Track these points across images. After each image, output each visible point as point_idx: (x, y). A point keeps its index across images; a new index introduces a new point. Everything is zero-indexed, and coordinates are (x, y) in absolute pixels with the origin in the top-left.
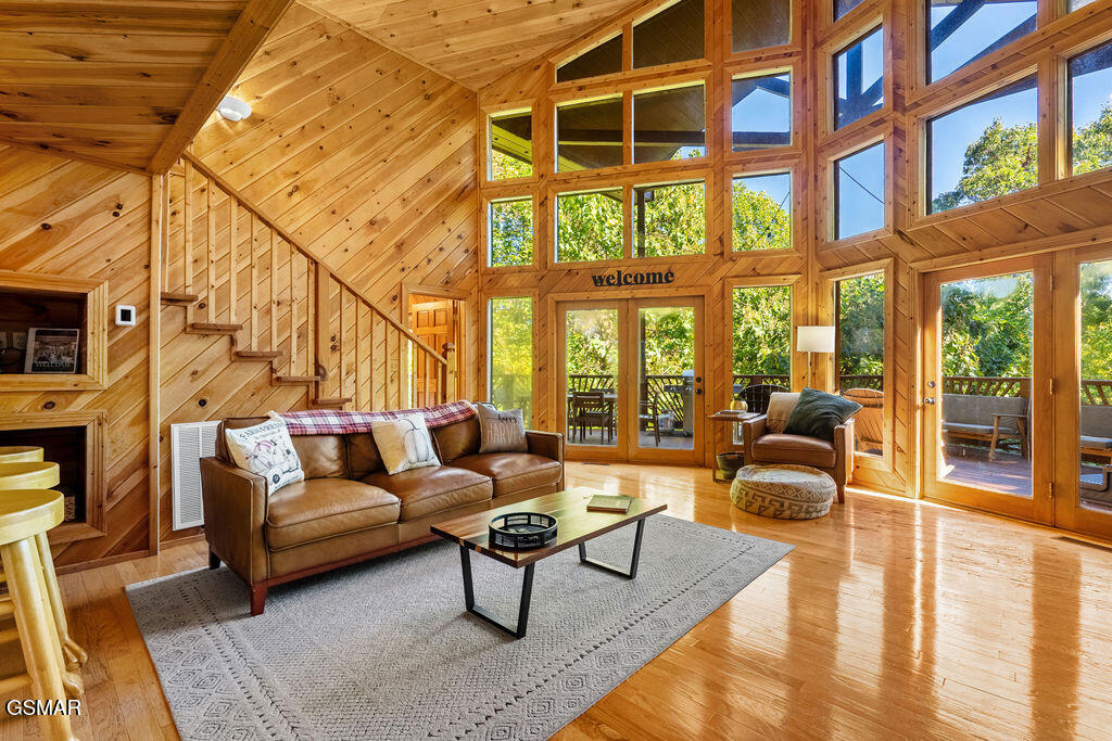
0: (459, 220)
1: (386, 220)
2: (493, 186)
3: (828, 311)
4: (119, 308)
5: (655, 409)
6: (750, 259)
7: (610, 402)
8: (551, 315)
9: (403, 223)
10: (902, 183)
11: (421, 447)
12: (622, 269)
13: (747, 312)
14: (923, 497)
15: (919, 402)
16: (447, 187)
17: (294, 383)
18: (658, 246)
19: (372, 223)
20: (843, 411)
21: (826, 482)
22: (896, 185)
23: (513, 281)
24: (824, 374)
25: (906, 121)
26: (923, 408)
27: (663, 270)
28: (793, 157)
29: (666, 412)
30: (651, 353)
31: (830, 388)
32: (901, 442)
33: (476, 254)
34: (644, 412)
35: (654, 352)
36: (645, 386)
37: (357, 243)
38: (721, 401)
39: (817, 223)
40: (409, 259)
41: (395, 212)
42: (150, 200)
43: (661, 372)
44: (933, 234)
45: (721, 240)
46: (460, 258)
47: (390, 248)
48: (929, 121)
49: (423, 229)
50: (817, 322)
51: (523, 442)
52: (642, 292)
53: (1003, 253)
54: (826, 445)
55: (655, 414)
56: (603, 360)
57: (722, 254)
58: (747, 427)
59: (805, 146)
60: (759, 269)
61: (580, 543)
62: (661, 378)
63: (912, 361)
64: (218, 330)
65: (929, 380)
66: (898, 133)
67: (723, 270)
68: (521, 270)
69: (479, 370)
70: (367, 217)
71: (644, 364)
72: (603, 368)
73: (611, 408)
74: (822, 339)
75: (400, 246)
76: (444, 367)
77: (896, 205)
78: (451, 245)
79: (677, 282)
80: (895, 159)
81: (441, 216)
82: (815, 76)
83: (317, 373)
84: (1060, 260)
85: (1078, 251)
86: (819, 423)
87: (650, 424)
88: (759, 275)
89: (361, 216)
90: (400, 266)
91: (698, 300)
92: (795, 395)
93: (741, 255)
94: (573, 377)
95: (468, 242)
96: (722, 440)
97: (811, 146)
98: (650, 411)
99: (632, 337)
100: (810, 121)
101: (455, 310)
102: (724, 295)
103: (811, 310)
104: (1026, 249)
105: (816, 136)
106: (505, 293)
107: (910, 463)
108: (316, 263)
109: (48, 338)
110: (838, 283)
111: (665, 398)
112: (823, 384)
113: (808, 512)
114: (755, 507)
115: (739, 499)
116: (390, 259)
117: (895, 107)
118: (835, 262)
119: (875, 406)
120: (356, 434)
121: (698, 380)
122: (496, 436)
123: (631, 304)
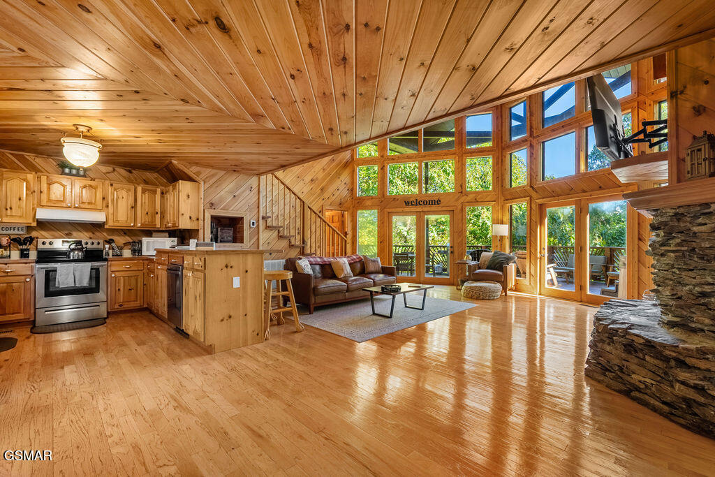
0: (345, 177)
1: (317, 179)
2: (360, 160)
3: (507, 218)
4: (252, 221)
5: (433, 262)
6: (474, 195)
7: (412, 258)
8: (386, 218)
9: (324, 179)
11: (348, 269)
12: (418, 198)
13: (484, 212)
14: (540, 294)
15: (539, 255)
16: (340, 163)
17: (297, 247)
18: (435, 175)
19: (312, 180)
20: (508, 260)
21: (499, 286)
22: (531, 168)
23: (369, 203)
24: (505, 244)
25: (535, 142)
26: (541, 258)
27: (436, 199)
28: (492, 151)
29: (438, 264)
30: (432, 234)
31: (507, 251)
32: (533, 272)
33: (352, 190)
34: (428, 262)
35: (433, 234)
36: (428, 251)
37: (306, 189)
38: (462, 255)
39: (503, 180)
40: (326, 195)
41: (321, 175)
42: (259, 184)
43: (437, 244)
44: (543, 188)
45: (461, 186)
46: (345, 193)
47: (318, 191)
48: (543, 143)
49: (332, 181)
50: (502, 223)
51: (380, 270)
52: (426, 208)
53: (565, 199)
54: (501, 273)
55: (433, 264)
56: (405, 238)
57: (462, 192)
58: (470, 266)
59: (497, 146)
60: (478, 199)
61: (404, 293)
62: (437, 247)
63: (536, 239)
64: (275, 227)
65: (543, 247)
66: (531, 146)
67: (462, 199)
68: (372, 198)
69: (353, 243)
70: (310, 178)
71: (428, 240)
72: (405, 242)
73: (412, 261)
74: (504, 230)
75: (322, 189)
76: (346, 241)
77: (531, 175)
78: (342, 187)
79: (442, 205)
80: (531, 157)
81: (338, 175)
82: (502, 116)
83: (303, 243)
84: (583, 202)
85: (587, 199)
86: (499, 264)
87: (431, 270)
88: (477, 202)
89: (308, 179)
90: (322, 198)
91: (451, 212)
92: (491, 254)
93: (470, 193)
94: (396, 246)
95: (349, 186)
96: (461, 273)
97: (500, 146)
98: (431, 263)
99: (422, 227)
100: (500, 136)
101: (343, 216)
102: (462, 210)
103: (500, 217)
104: (572, 198)
105: (502, 142)
106: (366, 208)
107: (536, 281)
108: (303, 202)
109: (224, 231)
110: (511, 206)
111: (439, 258)
112: (505, 249)
113: (489, 296)
114: (470, 296)
115: (464, 293)
116: (319, 195)
117: (531, 136)
118: (509, 197)
119: (523, 258)
120: (326, 264)
121: (451, 247)
122: (371, 267)
123: (422, 213)
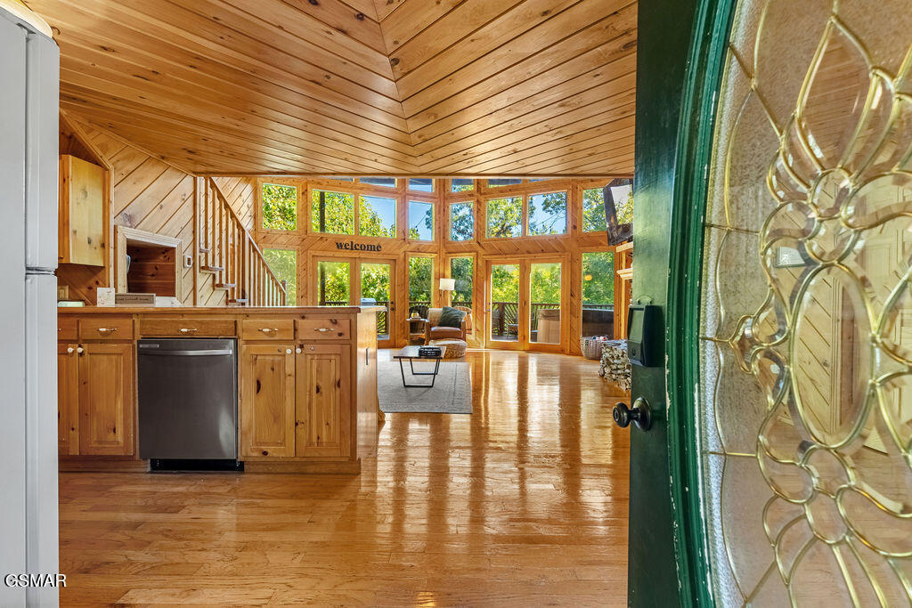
3: (450, 272)
4: (186, 257)
6: (417, 244)
8: (310, 264)
10: (480, 223)
12: (354, 241)
14: (486, 348)
15: (484, 311)
20: (459, 315)
22: (477, 223)
23: (282, 239)
24: (447, 300)
25: (482, 198)
26: (486, 314)
27: (376, 244)
28: (435, 198)
32: (479, 327)
38: (404, 313)
42: (195, 191)
44: (490, 246)
45: (404, 232)
52: (364, 255)
54: (458, 329)
57: (404, 239)
59: (439, 194)
60: (420, 249)
63: (483, 295)
64: (211, 270)
65: (488, 302)
66: (478, 202)
67: (405, 248)
68: (289, 233)
77: (478, 231)
79: (383, 252)
83: (244, 297)
84: (525, 263)
85: (531, 260)
86: (452, 321)
88: (420, 252)
91: (392, 262)
93: (413, 241)
95: (251, 210)
96: (404, 333)
97: (442, 194)
100: (442, 184)
102: (405, 259)
103: (441, 271)
104: (516, 257)
105: (444, 191)
107: (482, 335)
118: (452, 251)
121: (392, 303)
123: (356, 260)
